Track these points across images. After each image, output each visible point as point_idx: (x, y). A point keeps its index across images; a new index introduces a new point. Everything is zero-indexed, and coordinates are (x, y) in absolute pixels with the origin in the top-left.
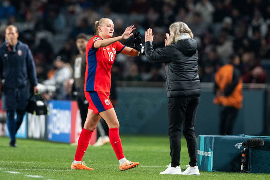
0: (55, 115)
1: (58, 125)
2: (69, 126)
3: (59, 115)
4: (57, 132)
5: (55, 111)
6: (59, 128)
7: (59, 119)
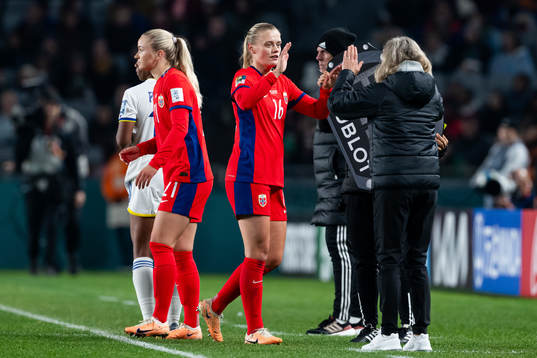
0: (490, 238)
1: (494, 259)
2: (518, 261)
3: (496, 239)
4: (494, 273)
5: (488, 231)
6: (496, 267)
7: (496, 246)
